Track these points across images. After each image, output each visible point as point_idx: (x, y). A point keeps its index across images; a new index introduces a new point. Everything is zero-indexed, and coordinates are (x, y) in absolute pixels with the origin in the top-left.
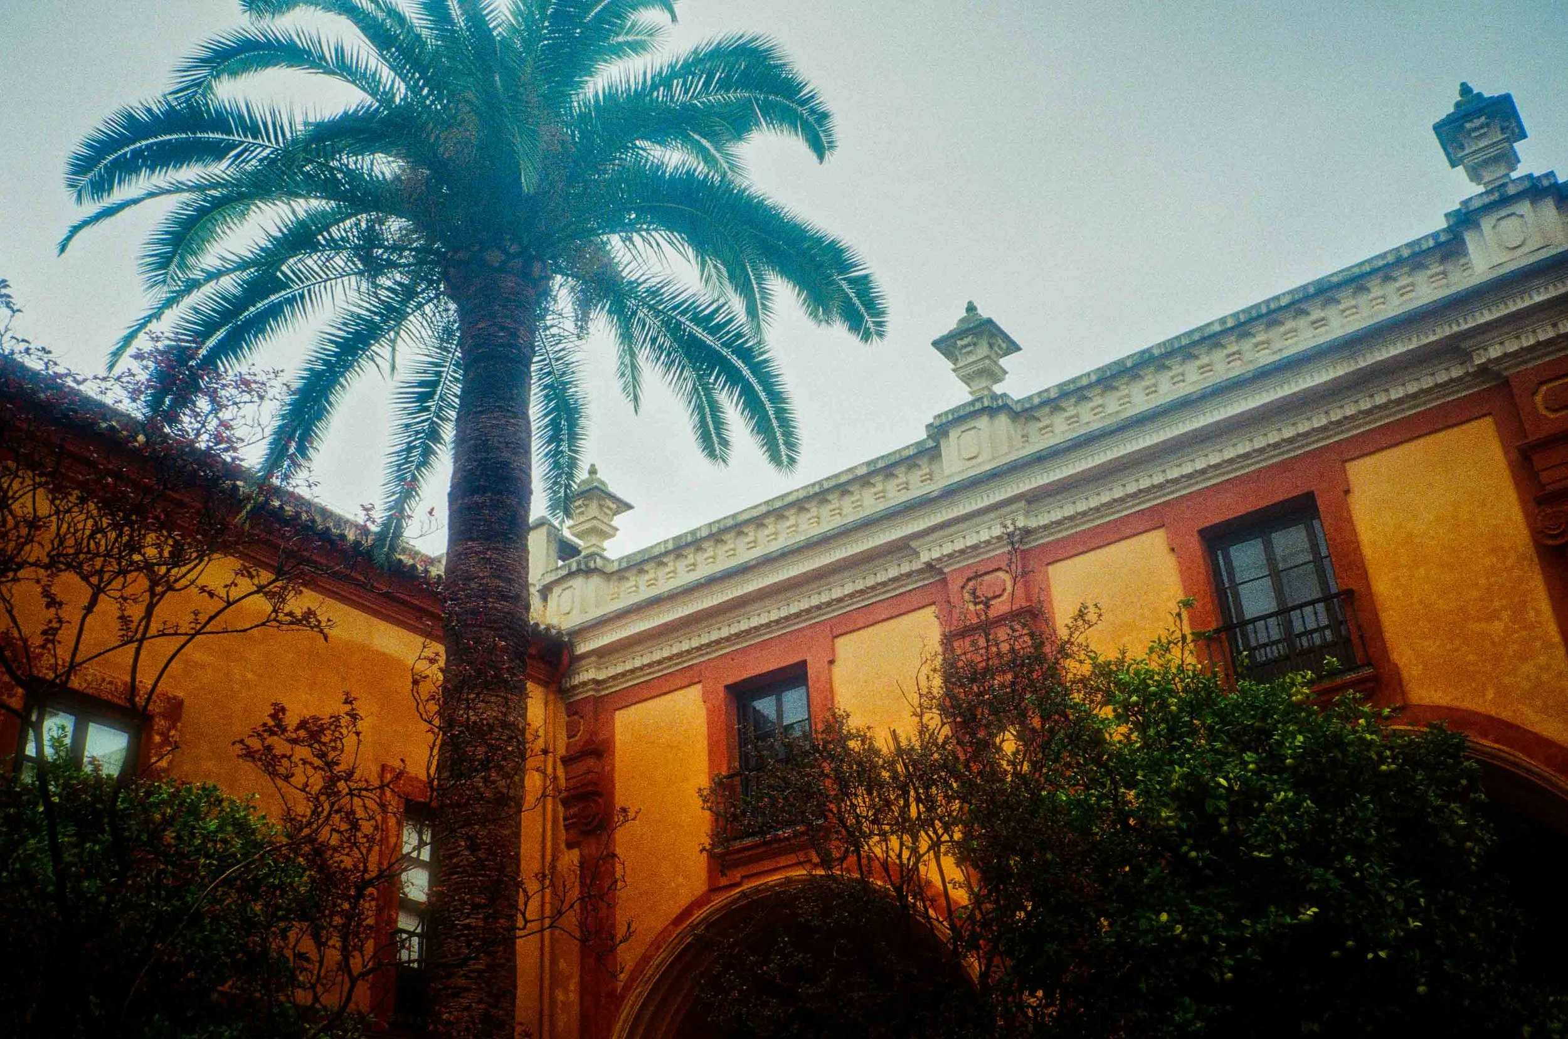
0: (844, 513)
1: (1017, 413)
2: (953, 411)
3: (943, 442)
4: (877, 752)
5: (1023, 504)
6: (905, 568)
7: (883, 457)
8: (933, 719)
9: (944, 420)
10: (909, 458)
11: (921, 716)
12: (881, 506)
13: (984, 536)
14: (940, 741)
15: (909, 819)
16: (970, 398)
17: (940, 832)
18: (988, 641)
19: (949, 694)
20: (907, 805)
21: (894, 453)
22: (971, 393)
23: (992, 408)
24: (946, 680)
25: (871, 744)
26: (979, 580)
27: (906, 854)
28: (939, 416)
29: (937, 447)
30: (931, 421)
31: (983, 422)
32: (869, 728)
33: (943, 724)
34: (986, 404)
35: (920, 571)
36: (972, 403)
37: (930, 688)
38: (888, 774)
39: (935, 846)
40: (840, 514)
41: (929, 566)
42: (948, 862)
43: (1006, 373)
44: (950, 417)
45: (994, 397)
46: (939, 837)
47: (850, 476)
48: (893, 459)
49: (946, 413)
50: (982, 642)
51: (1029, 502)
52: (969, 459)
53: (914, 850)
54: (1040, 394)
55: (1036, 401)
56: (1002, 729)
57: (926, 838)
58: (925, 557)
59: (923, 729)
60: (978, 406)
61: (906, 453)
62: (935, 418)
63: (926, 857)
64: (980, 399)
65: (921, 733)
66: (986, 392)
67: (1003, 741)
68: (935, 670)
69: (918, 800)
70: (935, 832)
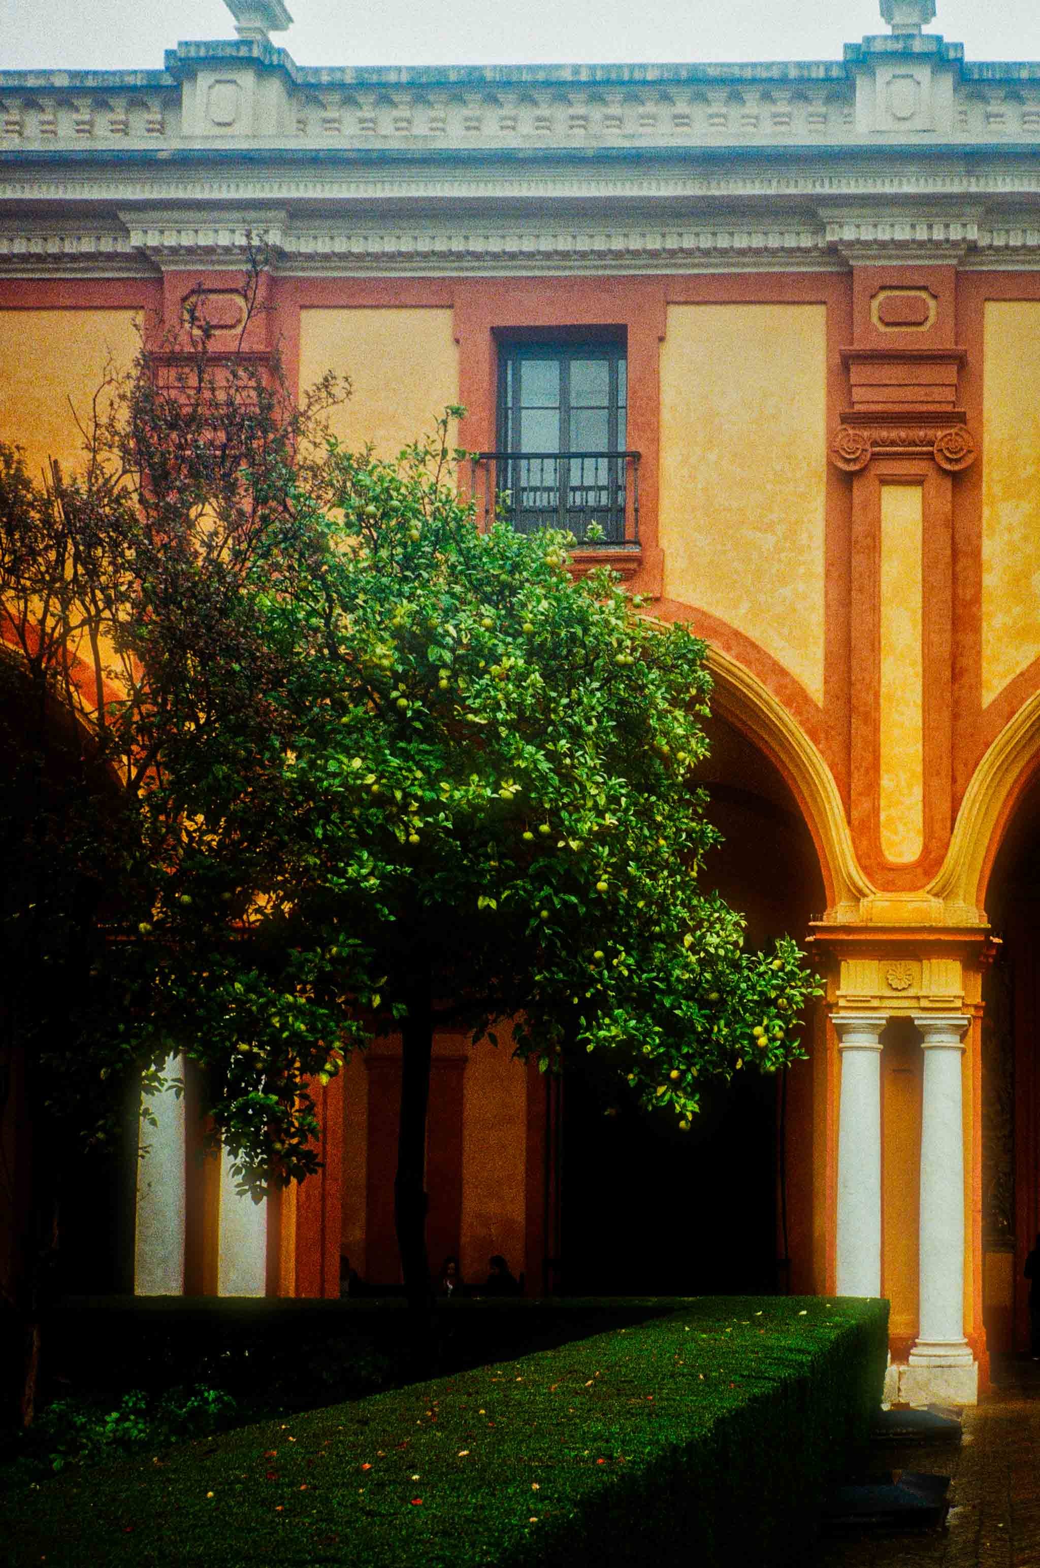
0: (27, 132)
1: (294, 83)
2: (207, 45)
3: (186, 89)
4: (27, 484)
5: (283, 214)
6: (107, 246)
7: (95, 73)
8: (112, 462)
9: (193, 54)
10: (134, 89)
11: (95, 451)
12: (82, 144)
13: (224, 239)
14: (115, 492)
15: (62, 579)
16: (235, 36)
17: (101, 605)
18: (201, 381)
19: (138, 434)
20: (61, 561)
21: (114, 73)
22: (239, 30)
23: (262, 63)
24: (137, 412)
25: (18, 470)
26: (203, 297)
27: (50, 622)
28: (187, 44)
29: (177, 88)
30: (175, 47)
31: (247, 79)
32: (18, 447)
33: (125, 472)
34: (256, 53)
35: (126, 257)
36: (237, 44)
37: (112, 419)
38: (37, 516)
39: (92, 621)
40: (21, 134)
41: (142, 255)
42: (106, 644)
43: (290, 20)
44: (202, 53)
45: (268, 48)
46: (98, 611)
47: (42, 82)
48: (112, 82)
49: (198, 45)
50: (193, 381)
51: (292, 216)
52: (219, 124)
53: (63, 619)
54: (332, 70)
55: (325, 78)
56: (202, 499)
57: (82, 609)
58: (136, 240)
59: (93, 470)
60: (243, 52)
61: (130, 80)
62: (180, 44)
63: (74, 632)
64: (249, 43)
65: (91, 473)
66: (259, 37)
67: (201, 515)
68: (123, 397)
69: (77, 557)
70: (94, 601)
